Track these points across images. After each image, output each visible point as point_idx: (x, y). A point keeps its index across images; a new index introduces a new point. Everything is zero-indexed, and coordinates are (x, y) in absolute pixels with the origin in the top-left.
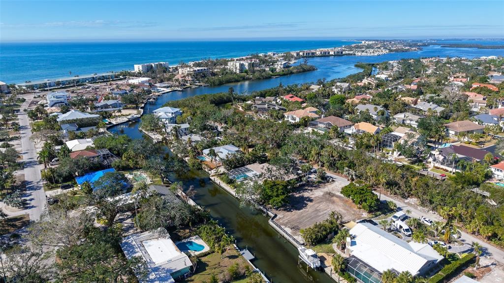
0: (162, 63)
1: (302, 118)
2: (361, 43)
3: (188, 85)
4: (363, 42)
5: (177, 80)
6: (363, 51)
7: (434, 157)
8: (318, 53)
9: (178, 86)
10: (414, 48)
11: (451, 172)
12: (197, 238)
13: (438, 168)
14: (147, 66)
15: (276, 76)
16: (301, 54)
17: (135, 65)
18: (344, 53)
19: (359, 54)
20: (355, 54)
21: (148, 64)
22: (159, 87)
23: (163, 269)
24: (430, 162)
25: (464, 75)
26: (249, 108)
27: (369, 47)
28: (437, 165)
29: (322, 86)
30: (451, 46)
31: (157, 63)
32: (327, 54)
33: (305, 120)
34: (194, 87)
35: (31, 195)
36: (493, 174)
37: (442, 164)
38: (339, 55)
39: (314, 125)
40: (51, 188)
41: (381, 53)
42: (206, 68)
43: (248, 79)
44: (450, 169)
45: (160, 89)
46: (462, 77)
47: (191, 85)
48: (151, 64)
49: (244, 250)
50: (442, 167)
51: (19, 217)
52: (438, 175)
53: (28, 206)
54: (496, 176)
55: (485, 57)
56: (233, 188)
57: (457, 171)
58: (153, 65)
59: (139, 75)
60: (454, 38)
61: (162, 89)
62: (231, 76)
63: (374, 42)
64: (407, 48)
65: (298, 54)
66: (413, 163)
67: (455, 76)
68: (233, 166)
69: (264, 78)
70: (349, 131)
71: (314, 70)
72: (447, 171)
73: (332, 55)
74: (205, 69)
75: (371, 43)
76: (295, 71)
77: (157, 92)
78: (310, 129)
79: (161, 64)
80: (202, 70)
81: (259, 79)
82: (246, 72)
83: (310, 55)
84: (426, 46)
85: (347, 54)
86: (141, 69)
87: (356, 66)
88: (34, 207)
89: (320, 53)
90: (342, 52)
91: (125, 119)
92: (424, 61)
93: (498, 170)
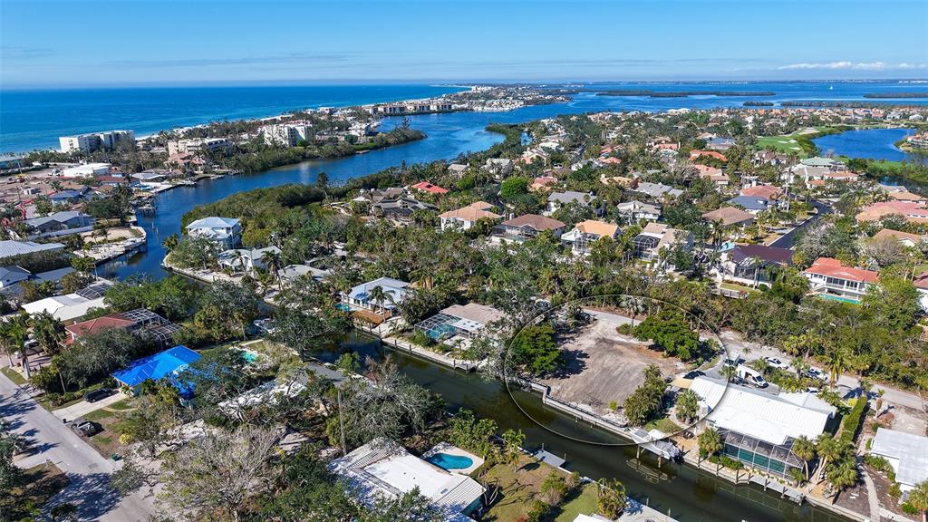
0: (120, 132)
1: (477, 222)
2: (471, 89)
3: (200, 172)
4: (474, 88)
5: (175, 165)
6: (484, 104)
7: (720, 266)
8: (410, 108)
9: (182, 177)
10: (561, 98)
11: (751, 286)
12: (445, 446)
13: (731, 282)
14: (90, 139)
15: (363, 149)
16: (381, 109)
17: (61, 139)
18: (453, 107)
19: (480, 109)
20: (472, 110)
21: (90, 135)
22: (143, 181)
23: (444, 506)
24: (715, 275)
25: (668, 139)
26: (363, 209)
27: (488, 96)
28: (727, 277)
29: (468, 164)
30: (611, 93)
31: (110, 133)
32: (425, 110)
33: (482, 224)
34: (213, 177)
35: (21, 424)
36: (809, 282)
37: (736, 274)
38: (445, 111)
39: (500, 232)
40: (62, 404)
41: (513, 107)
42: (224, 140)
43: (312, 158)
44: (749, 282)
45: (145, 184)
46: (666, 142)
47: (205, 173)
48: (97, 134)
49: (540, 452)
50: (735, 279)
51: (32, 473)
52: (734, 292)
53: (34, 446)
54: (813, 285)
55: (674, 111)
56: (441, 352)
57: (760, 283)
58: (102, 137)
59: (75, 158)
60: (607, 81)
61: (152, 184)
62: (279, 154)
63: (490, 88)
64: (548, 97)
65: (375, 110)
66: (691, 277)
67: (656, 140)
68: (421, 313)
69: (342, 155)
70: (569, 237)
71: (422, 138)
72: (745, 285)
73: (434, 112)
74: (222, 142)
75: (485, 89)
76: (391, 140)
77: (143, 191)
78: (496, 240)
79: (118, 134)
80: (216, 143)
81: (333, 157)
82: (304, 144)
83: (398, 111)
84: (574, 93)
85: (458, 110)
86: (76, 145)
87: (488, 129)
88: (52, 446)
89: (413, 108)
90: (450, 107)
91: (118, 249)
92: (592, 117)
93: (816, 276)
